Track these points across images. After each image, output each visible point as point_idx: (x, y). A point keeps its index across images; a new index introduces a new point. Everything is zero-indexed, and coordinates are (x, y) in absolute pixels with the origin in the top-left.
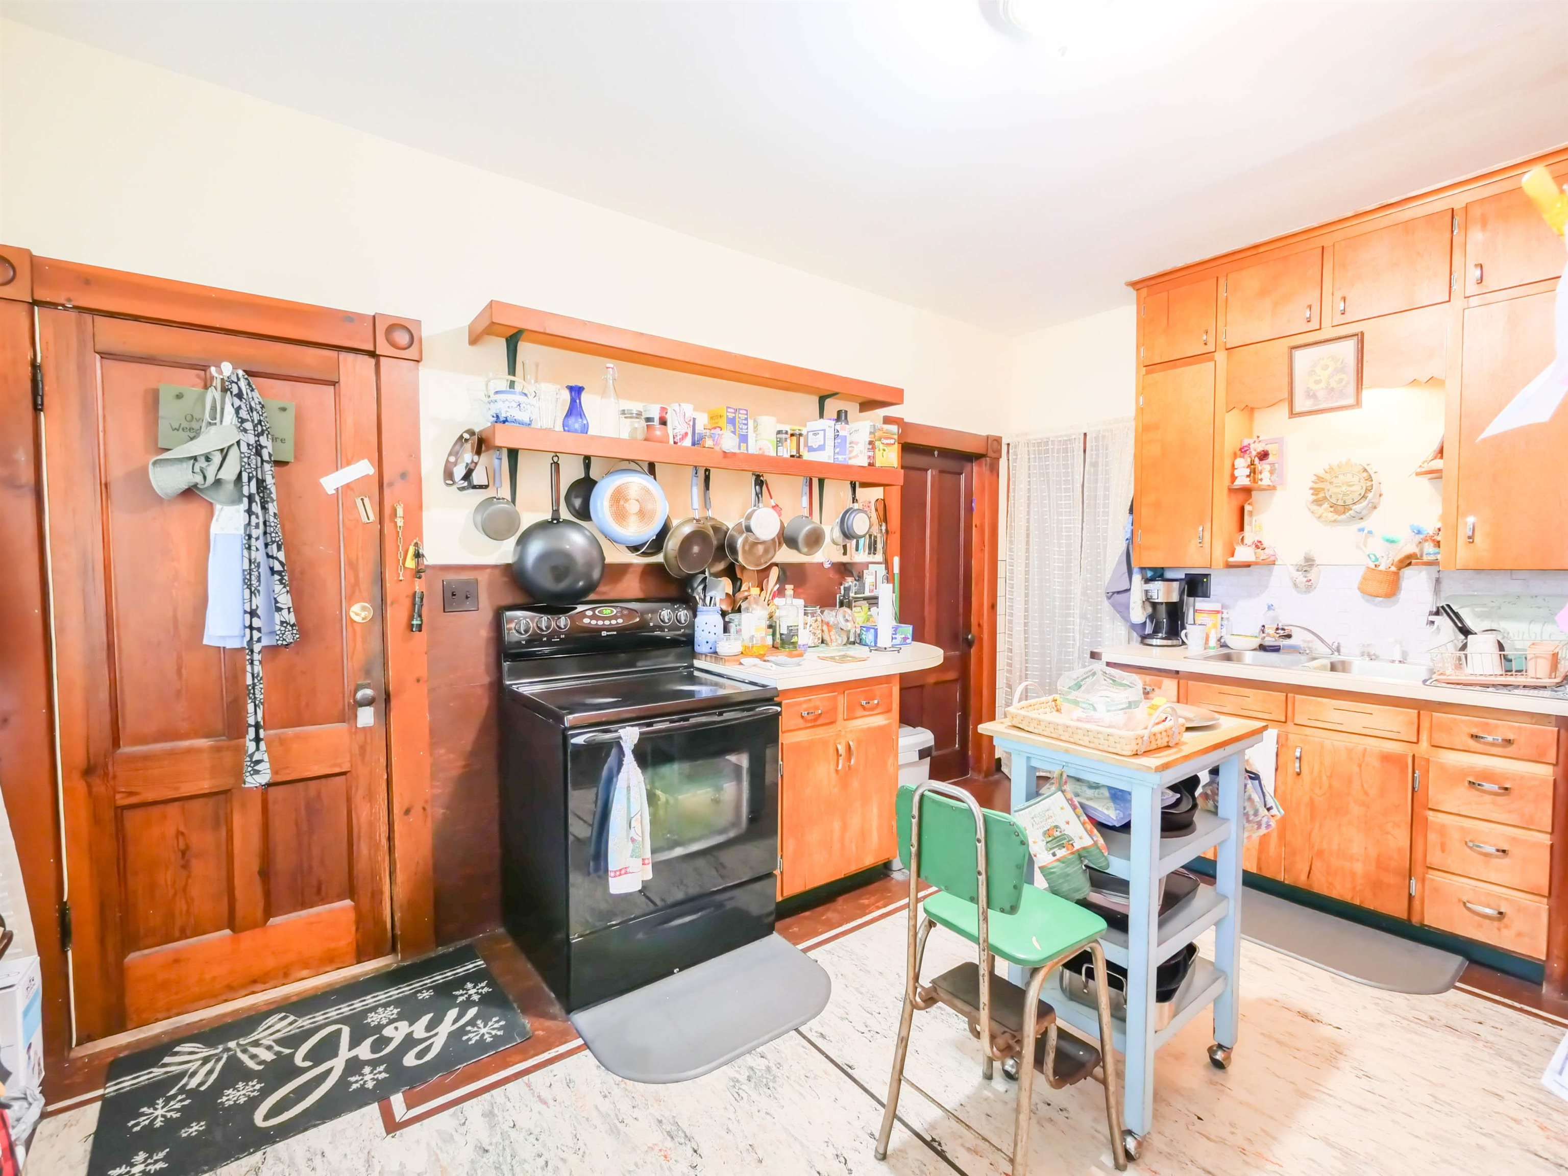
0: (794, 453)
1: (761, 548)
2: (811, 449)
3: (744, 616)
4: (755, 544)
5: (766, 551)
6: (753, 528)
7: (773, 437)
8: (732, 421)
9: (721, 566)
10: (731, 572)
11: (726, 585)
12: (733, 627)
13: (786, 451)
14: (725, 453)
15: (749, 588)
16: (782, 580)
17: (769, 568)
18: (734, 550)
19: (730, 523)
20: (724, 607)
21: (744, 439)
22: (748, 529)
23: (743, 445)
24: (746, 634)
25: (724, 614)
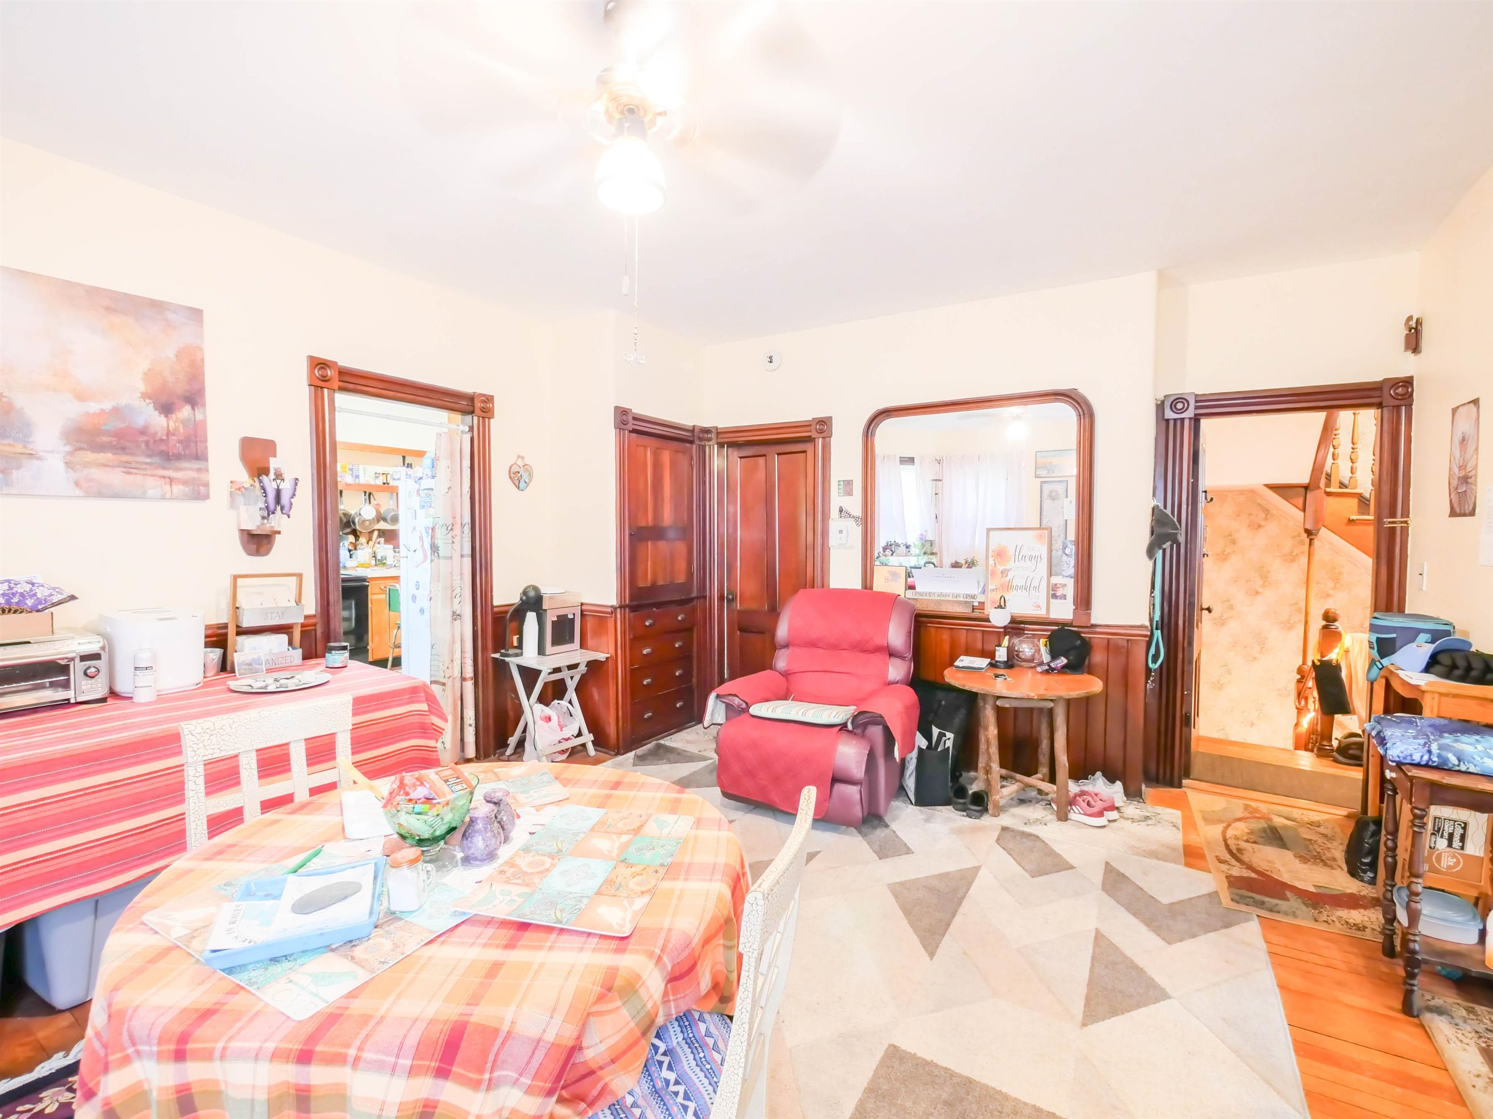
0: (385, 481)
1: (367, 523)
2: (394, 479)
3: (358, 552)
4: (364, 521)
5: (370, 524)
6: (362, 513)
7: (373, 475)
8: (351, 470)
9: (349, 530)
10: (355, 533)
11: (351, 538)
12: (354, 556)
13: (379, 482)
14: (347, 484)
15: (363, 540)
16: (379, 536)
17: (373, 531)
18: (354, 523)
19: (352, 512)
20: (350, 548)
21: (357, 477)
22: (360, 514)
23: (357, 480)
24: (359, 559)
25: (350, 551)
